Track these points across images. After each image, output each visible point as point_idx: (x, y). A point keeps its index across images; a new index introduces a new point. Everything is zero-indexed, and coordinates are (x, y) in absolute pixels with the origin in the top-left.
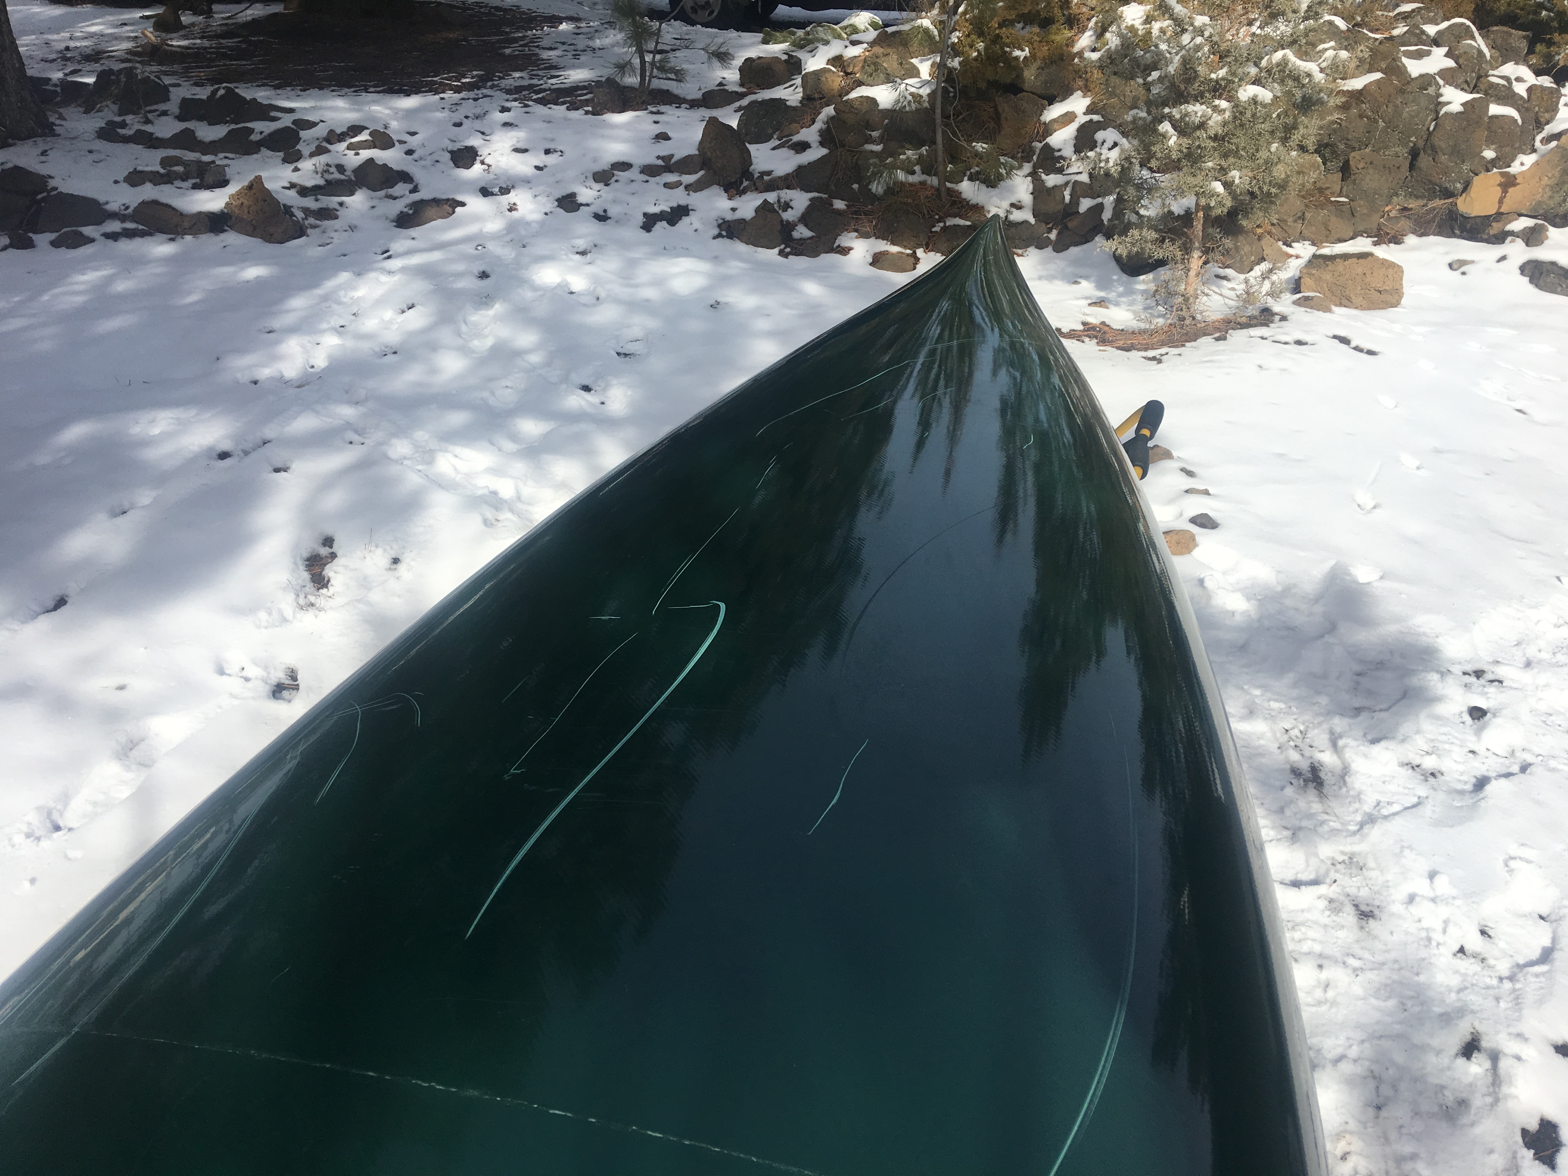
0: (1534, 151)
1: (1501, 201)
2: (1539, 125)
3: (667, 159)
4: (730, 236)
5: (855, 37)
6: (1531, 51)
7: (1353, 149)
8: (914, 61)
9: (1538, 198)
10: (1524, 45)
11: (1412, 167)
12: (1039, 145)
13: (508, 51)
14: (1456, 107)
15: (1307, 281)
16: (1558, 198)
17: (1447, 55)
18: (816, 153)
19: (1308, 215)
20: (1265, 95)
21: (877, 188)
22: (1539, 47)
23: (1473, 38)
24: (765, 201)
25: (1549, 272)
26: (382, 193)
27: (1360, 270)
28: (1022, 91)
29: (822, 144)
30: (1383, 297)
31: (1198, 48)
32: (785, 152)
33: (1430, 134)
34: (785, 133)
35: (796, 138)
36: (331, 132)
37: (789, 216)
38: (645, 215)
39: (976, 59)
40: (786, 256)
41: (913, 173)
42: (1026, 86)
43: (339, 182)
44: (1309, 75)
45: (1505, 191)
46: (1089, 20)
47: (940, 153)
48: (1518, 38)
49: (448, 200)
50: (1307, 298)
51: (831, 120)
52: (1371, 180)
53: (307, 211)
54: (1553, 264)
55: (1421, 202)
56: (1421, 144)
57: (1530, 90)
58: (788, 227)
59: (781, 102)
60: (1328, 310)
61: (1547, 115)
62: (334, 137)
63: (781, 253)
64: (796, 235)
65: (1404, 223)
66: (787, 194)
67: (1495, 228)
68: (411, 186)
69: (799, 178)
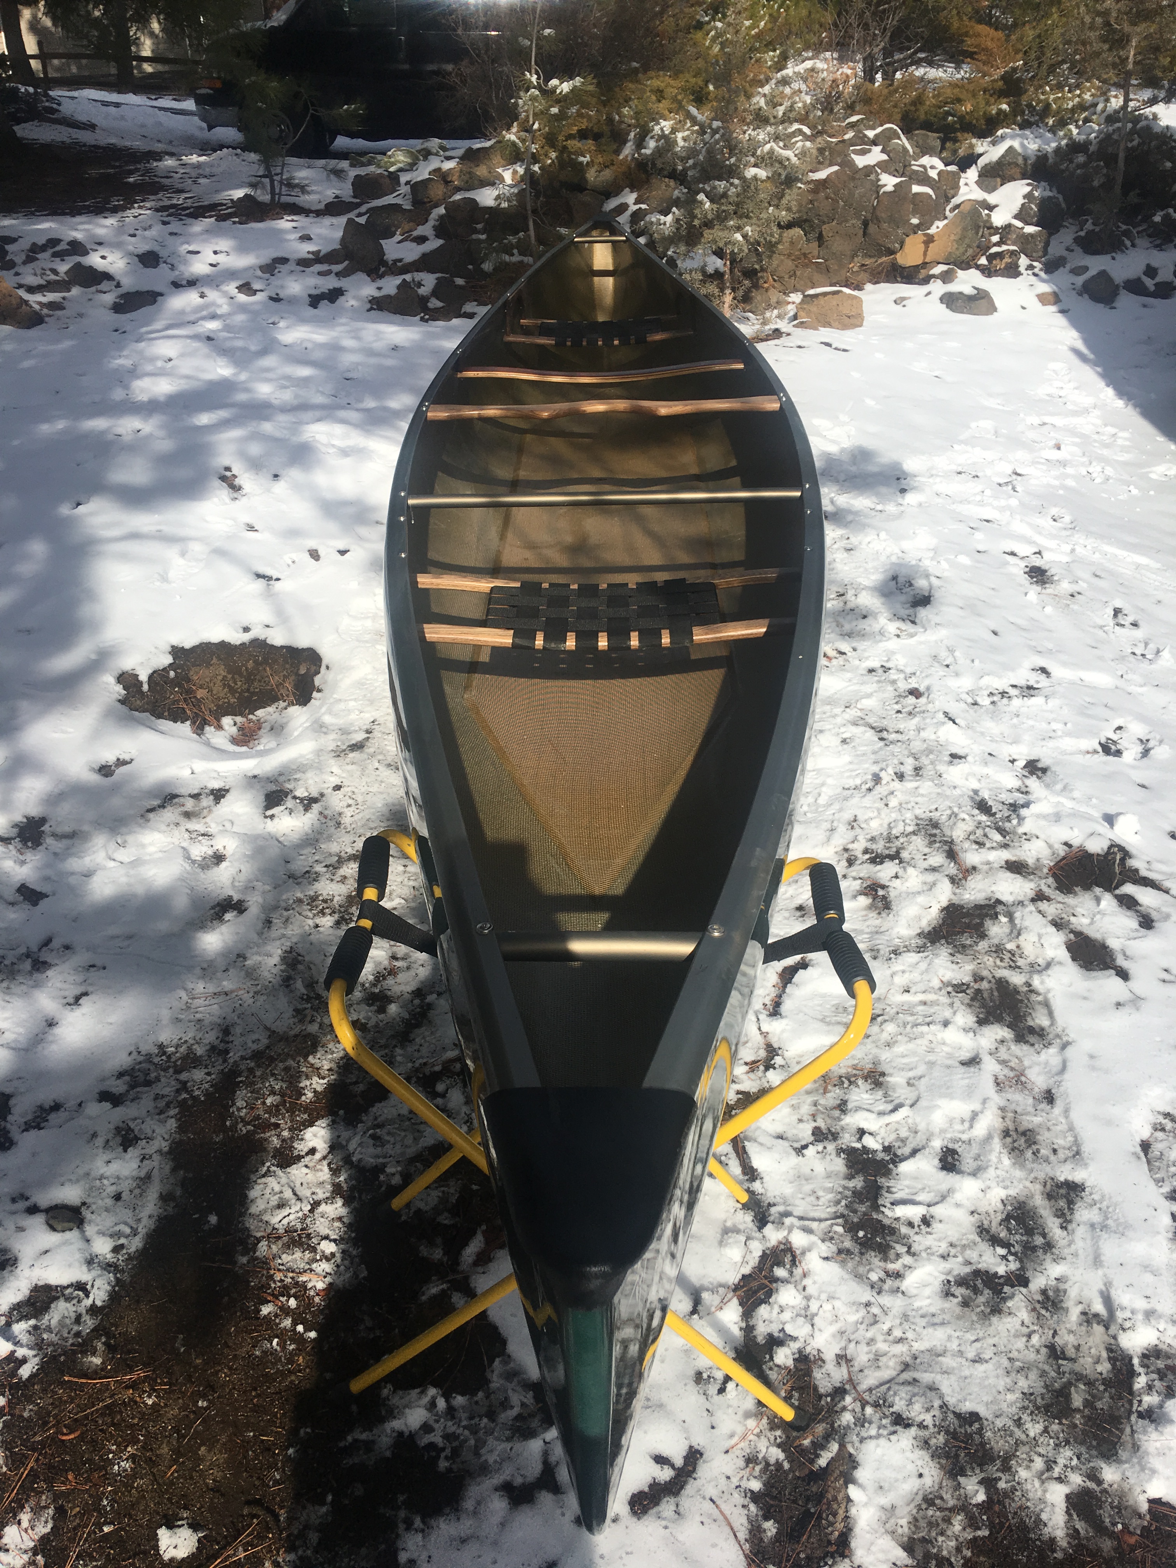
0: (946, 218)
1: (925, 254)
2: (948, 200)
3: (316, 253)
4: (380, 309)
5: (448, 154)
6: (943, 148)
7: (824, 223)
8: (498, 170)
9: (949, 250)
10: (938, 143)
11: (865, 234)
13: (131, 180)
14: (890, 188)
15: (801, 313)
16: (962, 250)
17: (882, 151)
18: (434, 244)
19: (798, 273)
20: (762, 174)
21: (487, 266)
22: (948, 145)
23: (899, 138)
24: (404, 280)
25: (957, 299)
26: (93, 289)
27: (835, 303)
28: (586, 189)
29: (438, 236)
30: (852, 321)
31: (717, 142)
32: (409, 245)
33: (874, 208)
34: (406, 230)
35: (415, 233)
36: (34, 244)
37: (422, 291)
38: (310, 296)
39: (550, 165)
40: (427, 321)
41: (513, 255)
42: (589, 186)
44: (788, 159)
45: (927, 248)
46: (628, 134)
47: (533, 237)
48: (933, 138)
49: (151, 292)
50: (802, 323)
51: (441, 217)
52: (838, 245)
54: (961, 293)
55: (873, 260)
56: (869, 216)
57: (939, 174)
58: (424, 300)
59: (396, 206)
60: (816, 329)
61: (952, 192)
63: (422, 319)
64: (430, 305)
65: (863, 276)
66: (418, 275)
67: (923, 273)
68: (115, 283)
69: (424, 263)
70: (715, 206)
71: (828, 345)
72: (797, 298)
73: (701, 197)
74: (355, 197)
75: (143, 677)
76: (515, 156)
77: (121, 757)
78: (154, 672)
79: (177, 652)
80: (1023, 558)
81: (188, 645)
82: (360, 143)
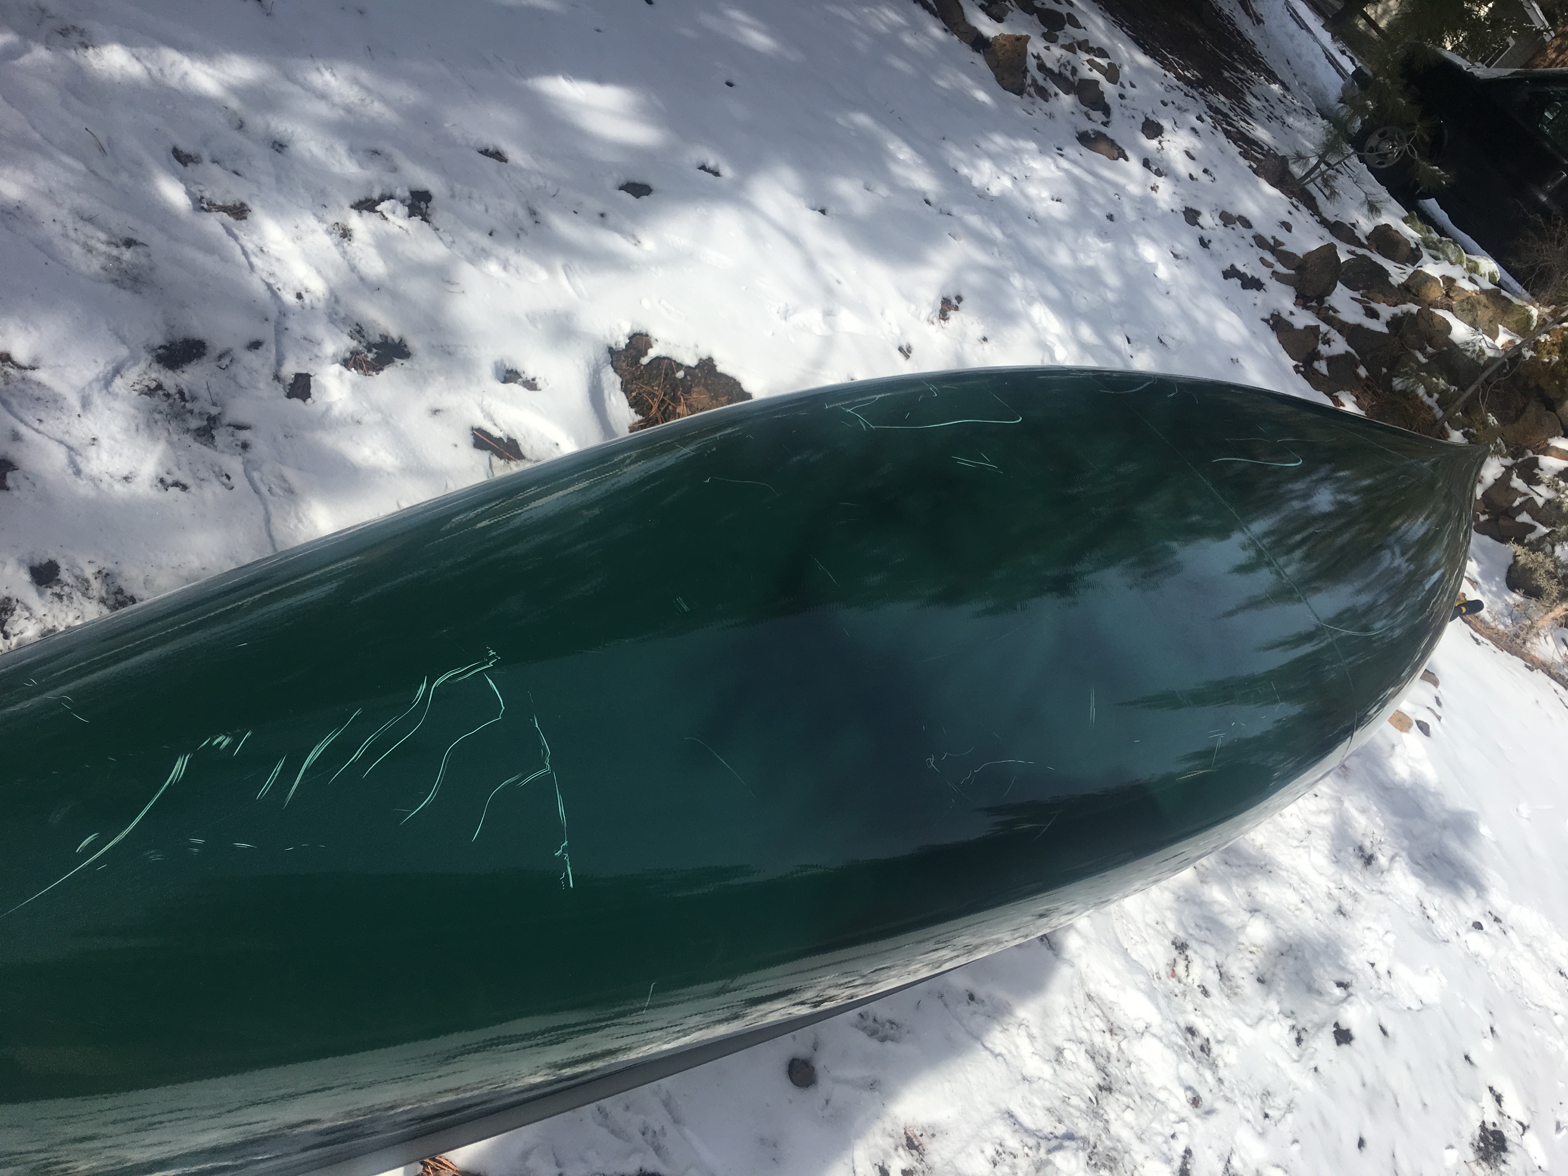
3: (1278, 243)
8: (1500, 327)
12: (1530, 454)
13: (1226, 74)
18: (1378, 326)
21: (1398, 383)
24: (1318, 327)
26: (1085, 109)
28: (1554, 411)
29: (1388, 324)
32: (1358, 307)
34: (1370, 296)
35: (1374, 305)
36: (1086, 41)
37: (1323, 349)
38: (1232, 266)
40: (1298, 372)
41: (1431, 396)
43: (1066, 79)
47: (1462, 399)
49: (1120, 148)
51: (1408, 314)
53: (1034, 80)
58: (1315, 356)
59: (1386, 274)
62: (1084, 46)
63: (1296, 368)
64: (1316, 364)
66: (1334, 335)
68: (1105, 119)
75: (652, 353)
76: (1522, 327)
78: (668, 358)
80: (1501, 1113)
82: (1442, 216)
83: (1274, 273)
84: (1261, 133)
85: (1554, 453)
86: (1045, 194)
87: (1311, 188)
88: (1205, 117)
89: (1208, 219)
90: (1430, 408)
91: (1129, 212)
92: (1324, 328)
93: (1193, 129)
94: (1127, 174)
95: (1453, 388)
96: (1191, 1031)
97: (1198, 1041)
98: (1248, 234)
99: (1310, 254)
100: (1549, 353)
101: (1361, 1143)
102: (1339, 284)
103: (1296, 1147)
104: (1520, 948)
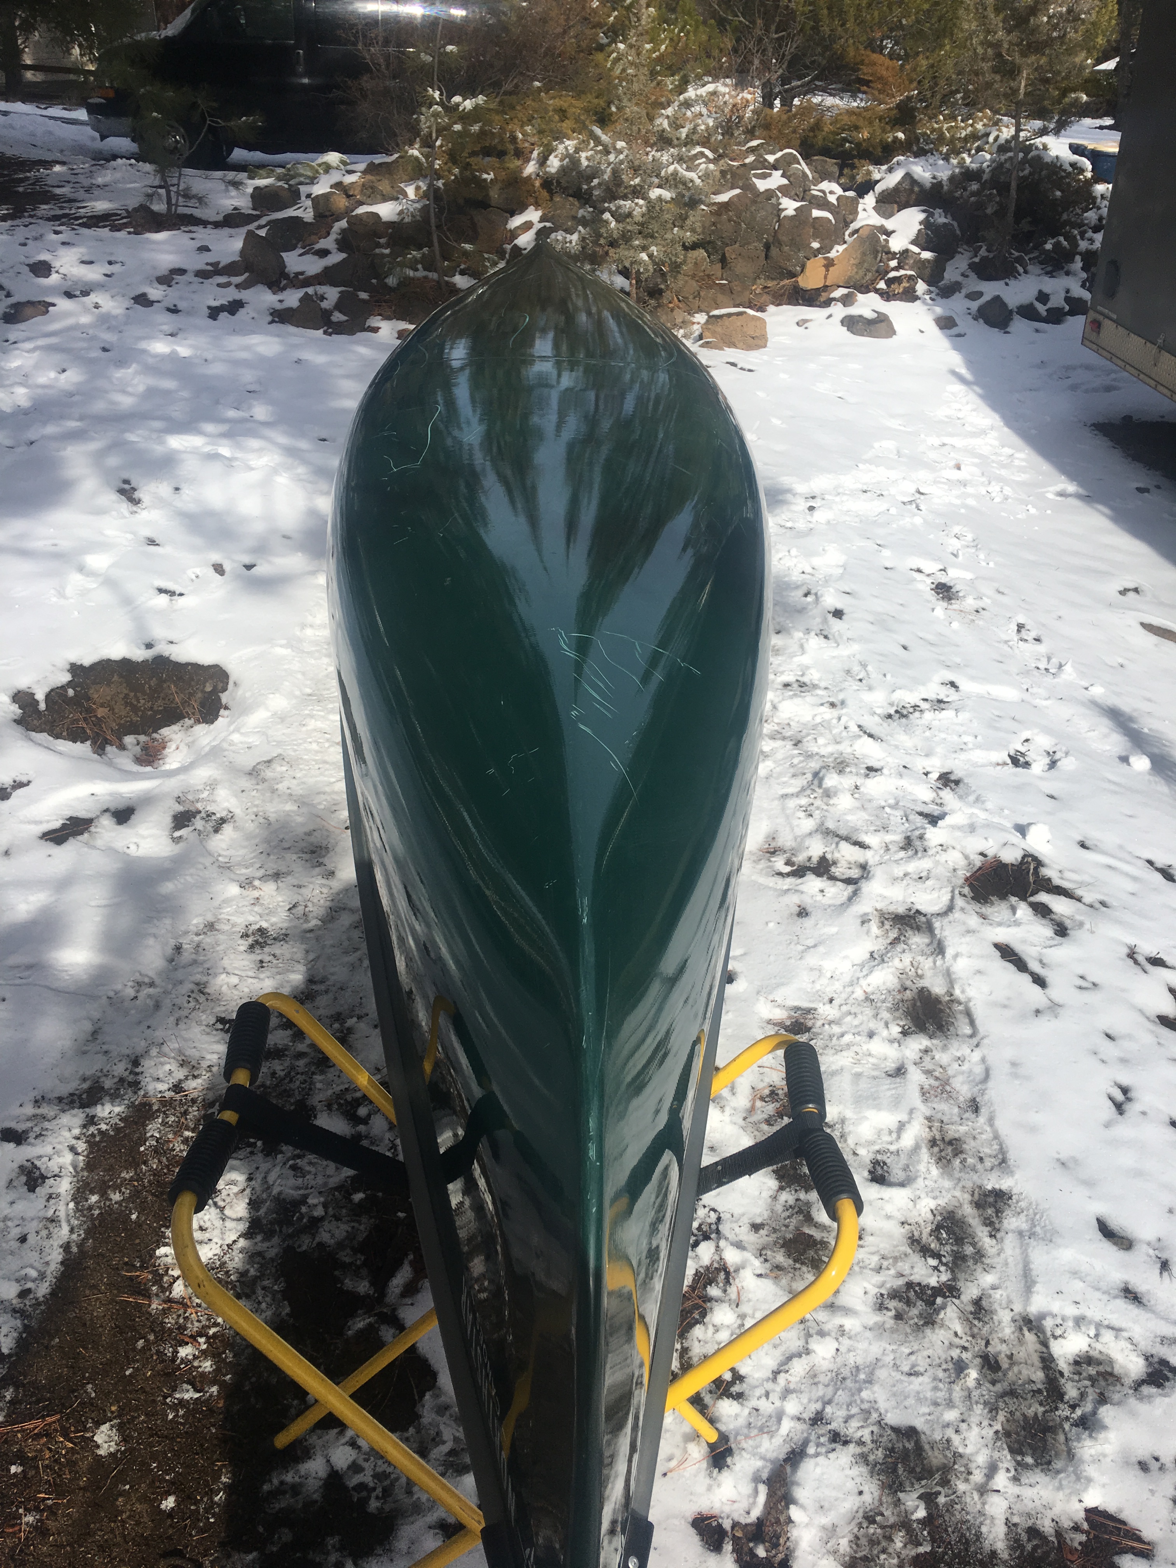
0: (845, 242)
1: (825, 277)
2: (847, 225)
3: (215, 265)
4: (282, 321)
5: (349, 167)
6: (841, 174)
7: (727, 245)
8: (402, 185)
9: (849, 274)
10: (836, 170)
11: (767, 257)
12: (508, 247)
14: (790, 212)
15: (706, 334)
16: (861, 273)
17: (783, 176)
18: (336, 257)
19: (702, 294)
20: (667, 194)
21: (391, 281)
22: (846, 171)
23: (799, 163)
24: (306, 293)
25: (858, 322)
27: (739, 324)
28: (490, 206)
29: (340, 250)
30: (757, 342)
31: (621, 162)
32: (310, 257)
33: (776, 232)
34: (307, 242)
35: (317, 247)
37: (325, 305)
38: (209, 308)
39: (453, 181)
40: (330, 334)
41: (417, 270)
42: (493, 203)
44: (692, 181)
45: (828, 270)
46: (531, 152)
47: (437, 253)
48: (831, 164)
49: (39, 302)
50: (707, 343)
51: (343, 231)
52: (741, 267)
54: (860, 316)
55: (775, 283)
56: (771, 239)
57: (838, 199)
58: (327, 314)
59: (297, 219)
60: (721, 349)
61: (851, 217)
63: (325, 333)
64: (334, 319)
65: (766, 298)
66: (322, 289)
67: (824, 297)
68: (5, 293)
69: (327, 277)
70: (621, 226)
71: (734, 365)
72: (701, 318)
73: (607, 216)
74: (254, 209)
75: (40, 696)
76: (417, 171)
77: (17, 779)
78: (52, 690)
79: (75, 669)
80: (928, 575)
81: (87, 661)
82: (258, 156)
83: (237, 286)
84: (101, 206)
85: (519, 232)
86: (52, 374)
87: (181, 210)
88: (58, 228)
89: (155, 292)
90: (426, 277)
91: (109, 337)
92: (310, 290)
93: (63, 243)
94: (67, 314)
95: (426, 250)
96: (787, 685)
97: (795, 685)
98: (189, 277)
99: (242, 252)
100: (449, 171)
101: (905, 648)
102: (283, 254)
103: (889, 676)
104: (837, 499)
